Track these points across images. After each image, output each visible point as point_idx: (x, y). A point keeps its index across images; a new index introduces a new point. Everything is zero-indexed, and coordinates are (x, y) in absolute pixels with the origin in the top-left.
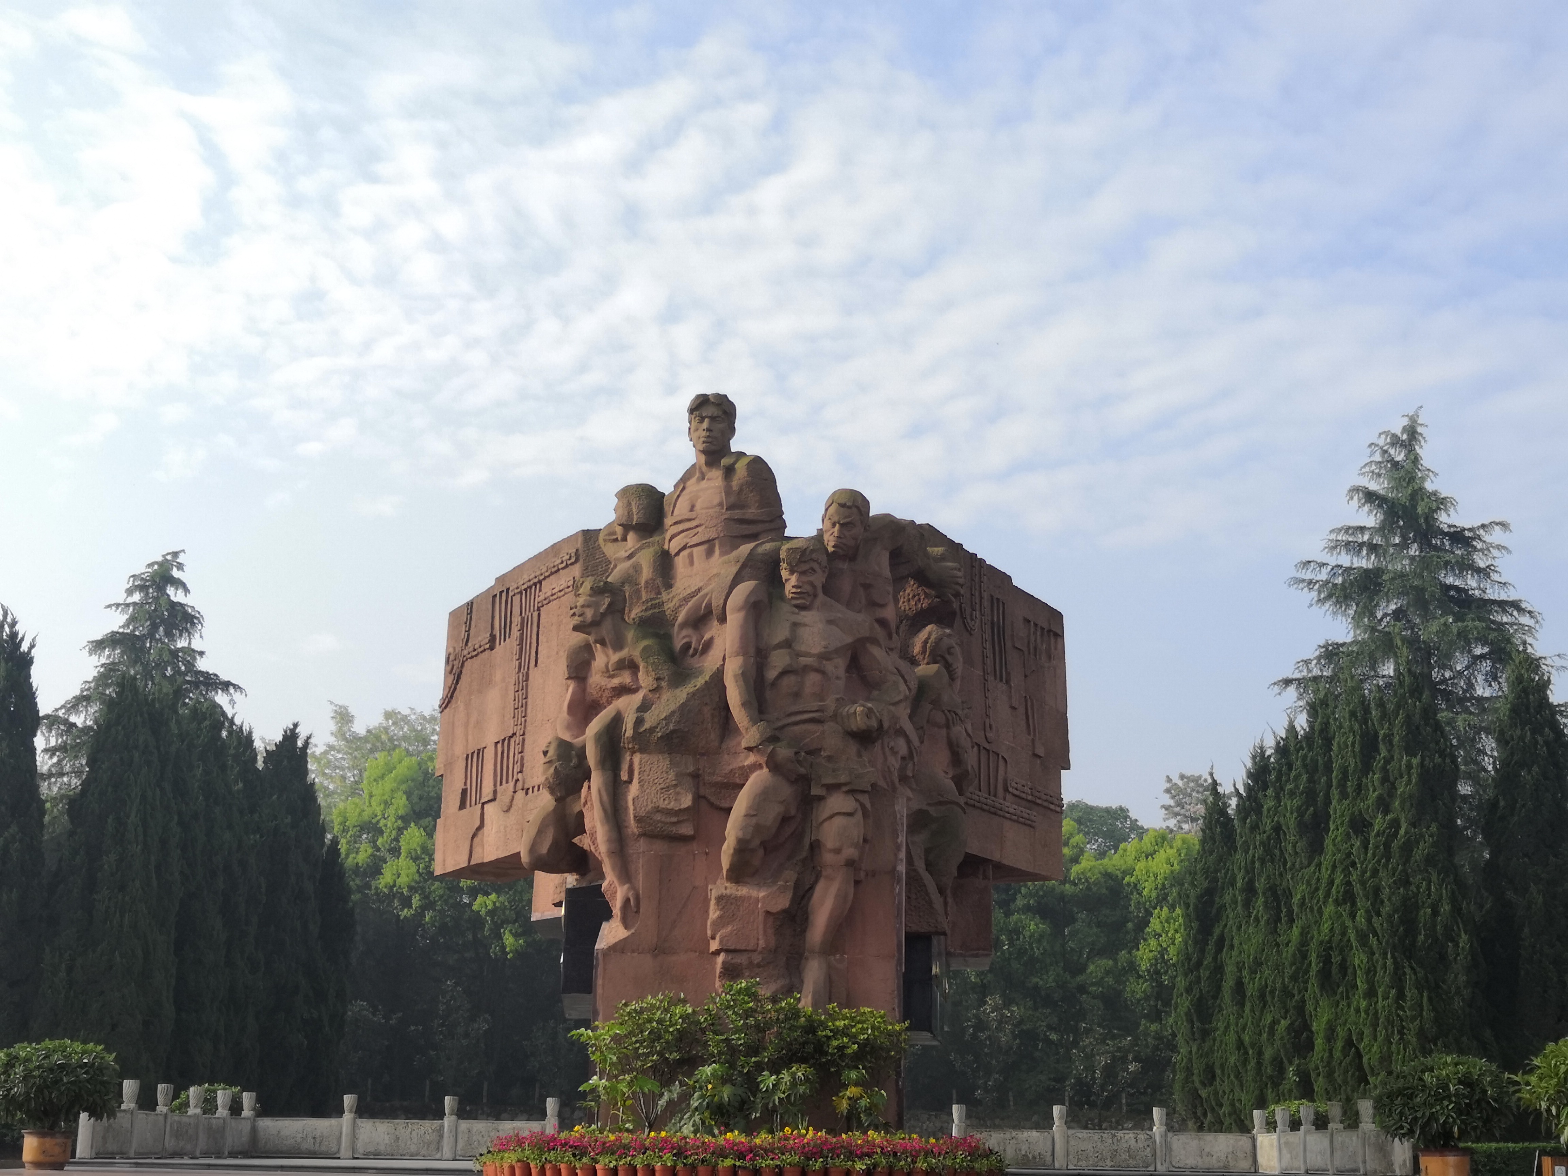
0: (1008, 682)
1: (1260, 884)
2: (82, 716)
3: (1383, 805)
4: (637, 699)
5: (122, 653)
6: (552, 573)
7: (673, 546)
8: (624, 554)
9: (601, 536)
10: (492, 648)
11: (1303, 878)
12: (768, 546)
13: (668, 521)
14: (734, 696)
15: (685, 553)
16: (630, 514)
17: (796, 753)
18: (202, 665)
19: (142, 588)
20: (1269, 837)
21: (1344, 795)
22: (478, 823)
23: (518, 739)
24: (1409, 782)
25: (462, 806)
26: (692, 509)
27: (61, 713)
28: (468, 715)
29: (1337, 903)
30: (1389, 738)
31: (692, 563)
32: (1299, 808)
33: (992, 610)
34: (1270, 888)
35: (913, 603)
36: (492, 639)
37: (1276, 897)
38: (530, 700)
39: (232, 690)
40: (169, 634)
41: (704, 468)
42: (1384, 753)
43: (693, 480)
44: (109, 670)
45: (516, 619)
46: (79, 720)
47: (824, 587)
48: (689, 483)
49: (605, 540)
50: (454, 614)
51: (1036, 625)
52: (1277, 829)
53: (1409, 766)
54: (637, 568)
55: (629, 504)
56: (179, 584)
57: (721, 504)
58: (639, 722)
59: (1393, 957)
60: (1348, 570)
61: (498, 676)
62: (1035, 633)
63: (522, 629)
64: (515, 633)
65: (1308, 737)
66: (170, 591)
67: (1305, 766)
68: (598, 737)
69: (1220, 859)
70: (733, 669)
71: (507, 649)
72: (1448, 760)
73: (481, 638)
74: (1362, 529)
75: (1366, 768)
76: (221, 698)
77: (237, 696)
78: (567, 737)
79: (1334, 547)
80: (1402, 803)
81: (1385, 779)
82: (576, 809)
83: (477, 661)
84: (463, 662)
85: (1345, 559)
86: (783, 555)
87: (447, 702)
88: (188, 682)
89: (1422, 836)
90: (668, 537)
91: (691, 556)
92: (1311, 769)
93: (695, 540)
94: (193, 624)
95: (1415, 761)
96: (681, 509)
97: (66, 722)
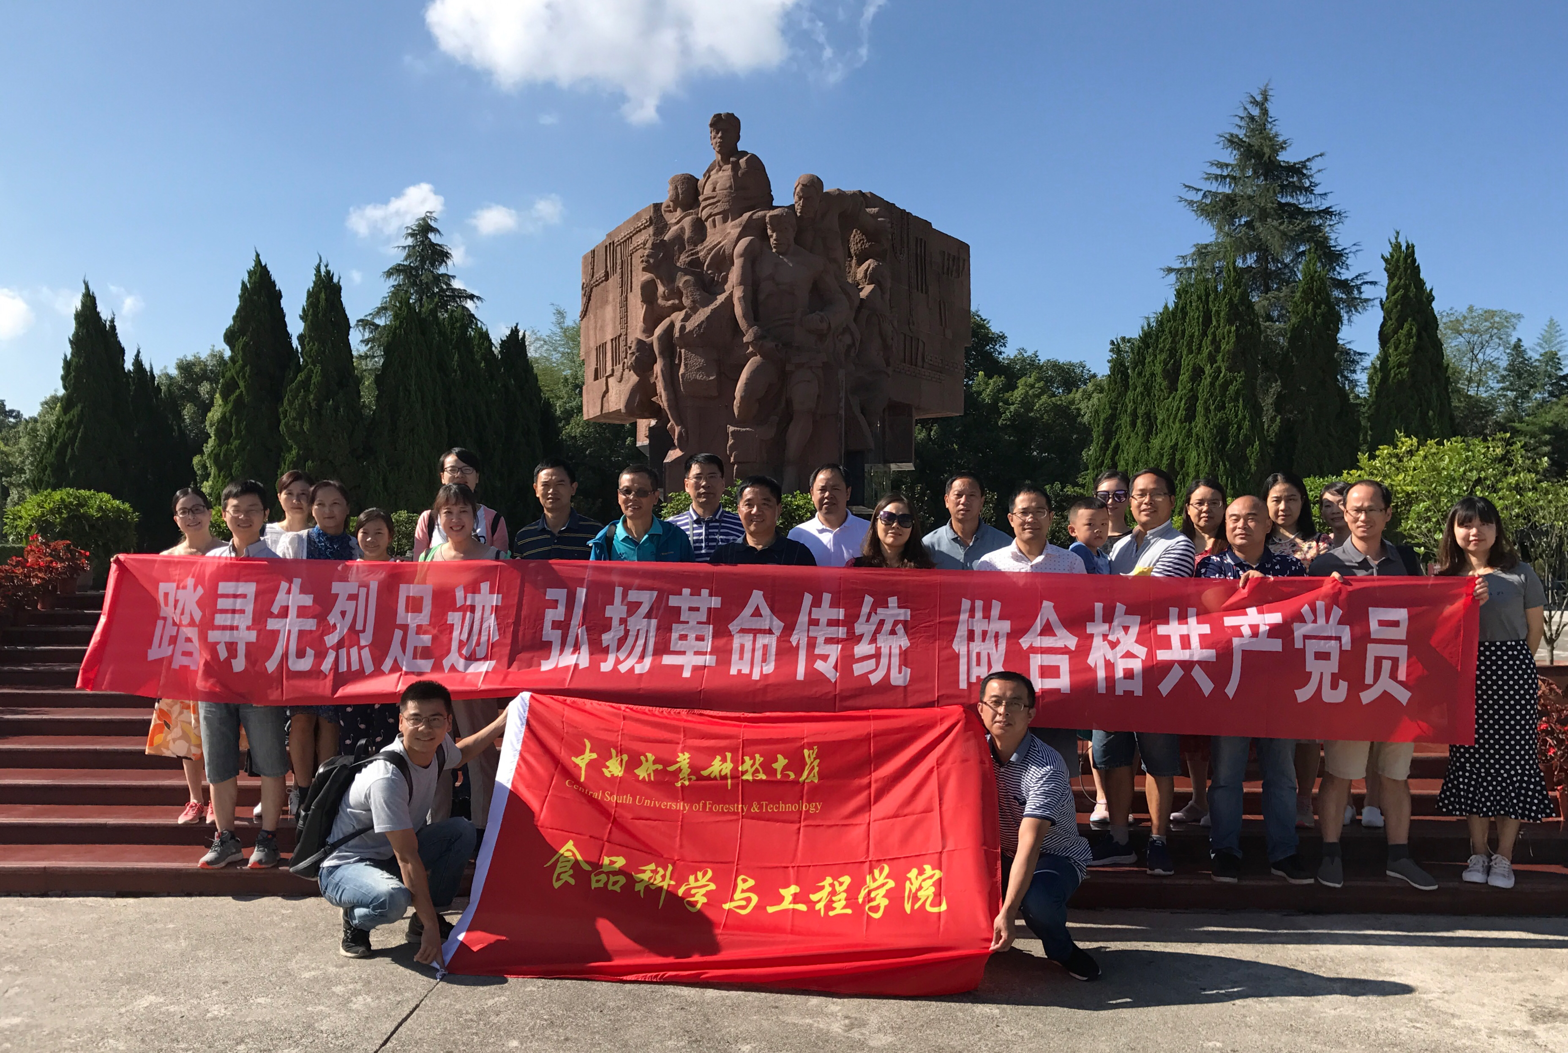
0: (926, 293)
1: (1141, 411)
2: (383, 319)
3: (1212, 359)
4: (682, 314)
5: (404, 280)
6: (637, 232)
7: (704, 214)
8: (674, 221)
9: (663, 206)
10: (607, 280)
11: (1164, 406)
12: (760, 213)
13: (701, 198)
14: (738, 311)
15: (711, 219)
16: (677, 195)
17: (776, 346)
18: (456, 284)
19: (412, 235)
20: (1148, 380)
21: (1190, 352)
22: (604, 389)
23: (622, 338)
24: (1228, 343)
25: (596, 378)
26: (714, 190)
27: (369, 318)
28: (596, 322)
29: (1181, 422)
30: (1218, 313)
31: (715, 226)
32: (1165, 359)
33: (916, 246)
34: (1145, 413)
35: (859, 245)
36: (607, 272)
37: (1149, 418)
38: (629, 314)
39: (475, 300)
40: (433, 265)
41: (721, 163)
42: (1214, 323)
43: (714, 171)
44: (398, 288)
45: (619, 261)
46: (381, 322)
47: (795, 239)
48: (712, 173)
49: (665, 211)
50: (585, 257)
51: (949, 255)
52: (1153, 375)
53: (1229, 332)
54: (682, 229)
55: (676, 188)
56: (435, 230)
57: (730, 187)
58: (683, 328)
59: (1212, 456)
60: (1215, 194)
61: (611, 298)
62: (948, 260)
63: (622, 268)
64: (619, 271)
65: (1174, 313)
66: (431, 236)
67: (1170, 332)
68: (660, 338)
69: (1119, 395)
70: (738, 293)
71: (615, 280)
72: (1255, 328)
73: (600, 273)
74: (1227, 165)
75: (1204, 334)
76: (469, 304)
77: (478, 303)
78: (643, 337)
79: (1209, 177)
80: (1223, 356)
81: (1214, 341)
82: (652, 381)
83: (599, 288)
84: (591, 289)
85: (1214, 187)
86: (767, 219)
87: (584, 313)
88: (447, 296)
89: (1235, 378)
90: (701, 209)
91: (714, 221)
92: (1174, 335)
93: (716, 211)
94: (448, 258)
95: (1233, 328)
96: (707, 191)
97: (374, 324)
